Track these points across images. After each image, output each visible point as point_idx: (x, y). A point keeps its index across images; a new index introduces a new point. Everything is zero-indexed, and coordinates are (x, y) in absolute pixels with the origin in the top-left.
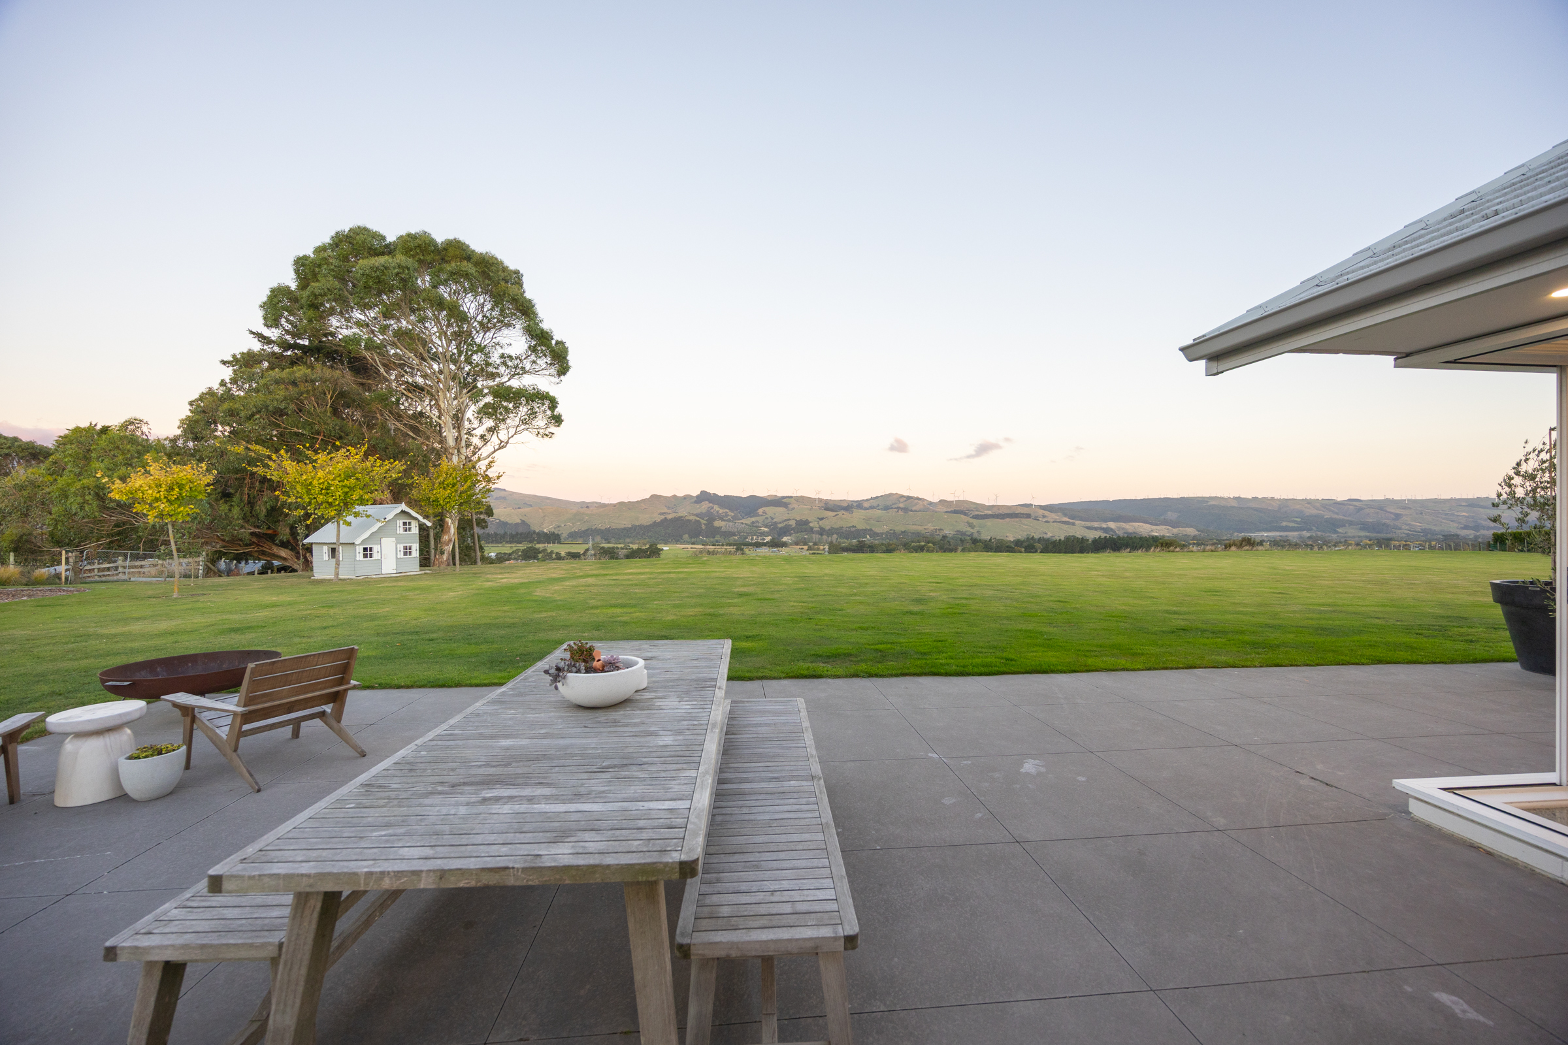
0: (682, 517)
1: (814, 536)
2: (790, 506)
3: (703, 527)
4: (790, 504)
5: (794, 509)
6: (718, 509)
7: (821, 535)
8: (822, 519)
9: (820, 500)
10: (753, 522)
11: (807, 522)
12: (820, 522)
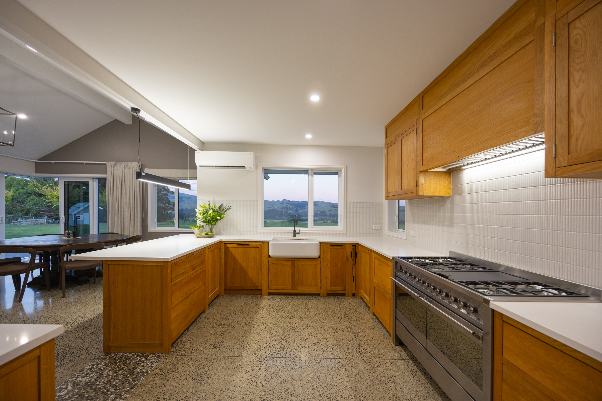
0: (276, 209)
1: (327, 217)
2: (318, 205)
3: (284, 213)
4: (318, 204)
5: (320, 206)
6: (290, 206)
7: (330, 217)
8: (330, 211)
9: (330, 203)
10: (303, 212)
11: (324, 212)
12: (330, 212)
